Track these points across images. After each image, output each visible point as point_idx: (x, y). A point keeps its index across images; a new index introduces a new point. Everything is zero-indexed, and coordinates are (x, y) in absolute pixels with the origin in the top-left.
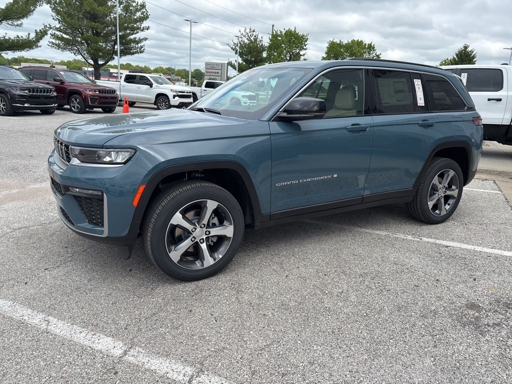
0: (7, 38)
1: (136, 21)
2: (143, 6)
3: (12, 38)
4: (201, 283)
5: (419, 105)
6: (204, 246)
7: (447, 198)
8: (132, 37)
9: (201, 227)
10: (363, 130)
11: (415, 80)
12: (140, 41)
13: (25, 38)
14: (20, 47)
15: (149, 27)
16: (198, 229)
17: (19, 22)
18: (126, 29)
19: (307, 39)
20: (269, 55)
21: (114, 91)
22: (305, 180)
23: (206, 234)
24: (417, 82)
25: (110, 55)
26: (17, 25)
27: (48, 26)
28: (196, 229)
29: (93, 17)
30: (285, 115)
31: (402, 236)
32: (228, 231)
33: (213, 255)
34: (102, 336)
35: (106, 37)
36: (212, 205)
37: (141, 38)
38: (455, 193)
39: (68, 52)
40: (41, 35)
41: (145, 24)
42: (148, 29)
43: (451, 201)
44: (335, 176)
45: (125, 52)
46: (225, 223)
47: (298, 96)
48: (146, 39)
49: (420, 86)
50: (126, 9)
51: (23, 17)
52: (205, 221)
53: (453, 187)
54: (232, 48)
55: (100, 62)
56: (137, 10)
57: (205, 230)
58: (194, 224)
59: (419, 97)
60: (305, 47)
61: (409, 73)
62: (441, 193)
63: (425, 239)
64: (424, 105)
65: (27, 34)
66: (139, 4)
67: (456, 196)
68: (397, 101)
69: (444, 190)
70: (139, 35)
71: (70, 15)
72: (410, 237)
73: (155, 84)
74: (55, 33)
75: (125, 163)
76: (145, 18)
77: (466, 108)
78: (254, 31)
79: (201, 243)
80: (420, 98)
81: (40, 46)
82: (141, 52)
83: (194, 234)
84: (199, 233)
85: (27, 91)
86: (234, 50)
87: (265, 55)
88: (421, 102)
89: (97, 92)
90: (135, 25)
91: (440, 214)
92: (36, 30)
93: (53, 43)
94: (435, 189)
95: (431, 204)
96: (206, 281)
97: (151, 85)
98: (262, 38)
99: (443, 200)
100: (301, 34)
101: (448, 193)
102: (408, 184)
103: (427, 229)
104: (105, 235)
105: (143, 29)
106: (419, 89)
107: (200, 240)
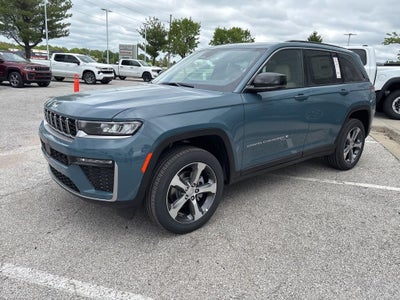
1: (61, 10)
5: (337, 77)
6: (194, 202)
7: (354, 149)
8: (57, 23)
9: (192, 186)
10: (306, 98)
12: (64, 26)
15: (71, 14)
16: (190, 188)
18: (52, 16)
19: (200, 26)
21: (48, 69)
23: (196, 192)
24: (335, 60)
25: (38, 38)
30: (252, 87)
31: (328, 181)
32: (212, 188)
33: (201, 209)
34: (131, 294)
35: (35, 23)
36: (201, 167)
37: (65, 23)
38: (360, 145)
41: (68, 12)
42: (71, 16)
43: (356, 152)
44: (287, 136)
45: (52, 35)
46: (210, 182)
47: (259, 73)
54: (140, 33)
55: (31, 44)
56: (61, 1)
57: (195, 188)
59: (337, 71)
60: (198, 33)
64: (341, 77)
68: (323, 75)
69: (353, 143)
73: (82, 63)
75: (132, 134)
76: (69, 7)
78: (157, 20)
80: (338, 73)
82: (66, 35)
83: (187, 193)
84: (191, 192)
87: (166, 38)
88: (339, 76)
90: (60, 13)
91: (350, 162)
94: (348, 143)
95: (345, 155)
97: (78, 63)
98: (164, 25)
100: (195, 22)
102: (332, 140)
103: (343, 174)
104: (114, 199)
105: (67, 16)
106: (337, 65)
107: (191, 198)
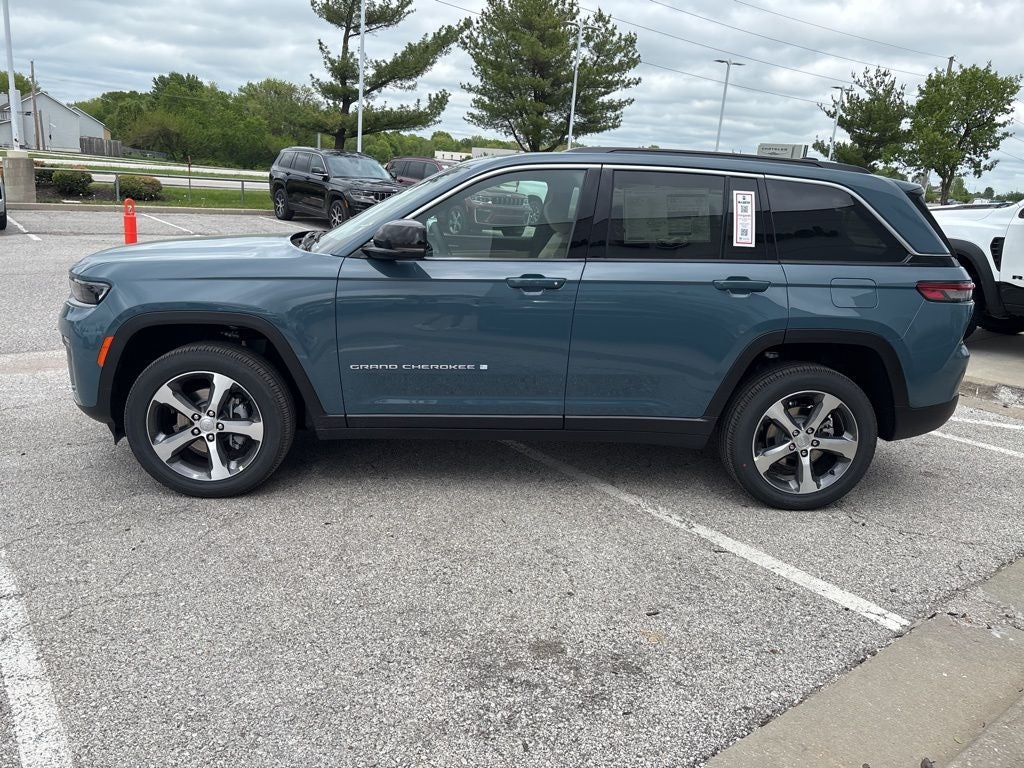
0: (387, 109)
1: (612, 70)
2: (631, 41)
3: (395, 109)
4: (205, 502)
5: (735, 244)
6: (213, 447)
8: (606, 99)
9: (208, 414)
10: (550, 286)
11: (735, 192)
12: (621, 105)
13: (412, 108)
14: (404, 123)
15: (640, 79)
16: (205, 418)
17: (411, 83)
18: (595, 84)
19: (1018, 88)
20: (916, 125)
22: (414, 367)
23: (217, 427)
24: (740, 198)
26: (409, 88)
27: (467, 87)
28: (200, 416)
29: (540, 67)
32: (253, 429)
33: (230, 465)
37: (623, 100)
38: (847, 449)
39: (493, 130)
40: (439, 103)
42: (637, 83)
43: (840, 470)
44: (484, 367)
48: (630, 101)
49: (749, 205)
50: (599, 49)
51: (418, 73)
52: (214, 406)
56: (619, 49)
57: (216, 421)
58: (198, 409)
59: (740, 227)
60: (1007, 107)
61: (724, 176)
62: (802, 442)
64: (753, 245)
65: (415, 101)
66: (623, 37)
67: (850, 454)
68: (670, 234)
69: (812, 437)
71: (497, 66)
72: (673, 519)
74: (480, 99)
75: (98, 304)
76: (633, 63)
77: (909, 258)
78: (885, 75)
79: (209, 441)
80: (745, 229)
81: (440, 122)
82: (615, 126)
83: (197, 425)
84: (206, 424)
85: (372, 197)
86: (832, 116)
88: (744, 239)
89: (490, 202)
90: (610, 78)
91: (798, 490)
92: (430, 95)
93: (473, 116)
98: (902, 88)
99: (807, 461)
100: (1002, 76)
101: (826, 445)
105: (629, 84)
106: (746, 211)
107: (208, 436)
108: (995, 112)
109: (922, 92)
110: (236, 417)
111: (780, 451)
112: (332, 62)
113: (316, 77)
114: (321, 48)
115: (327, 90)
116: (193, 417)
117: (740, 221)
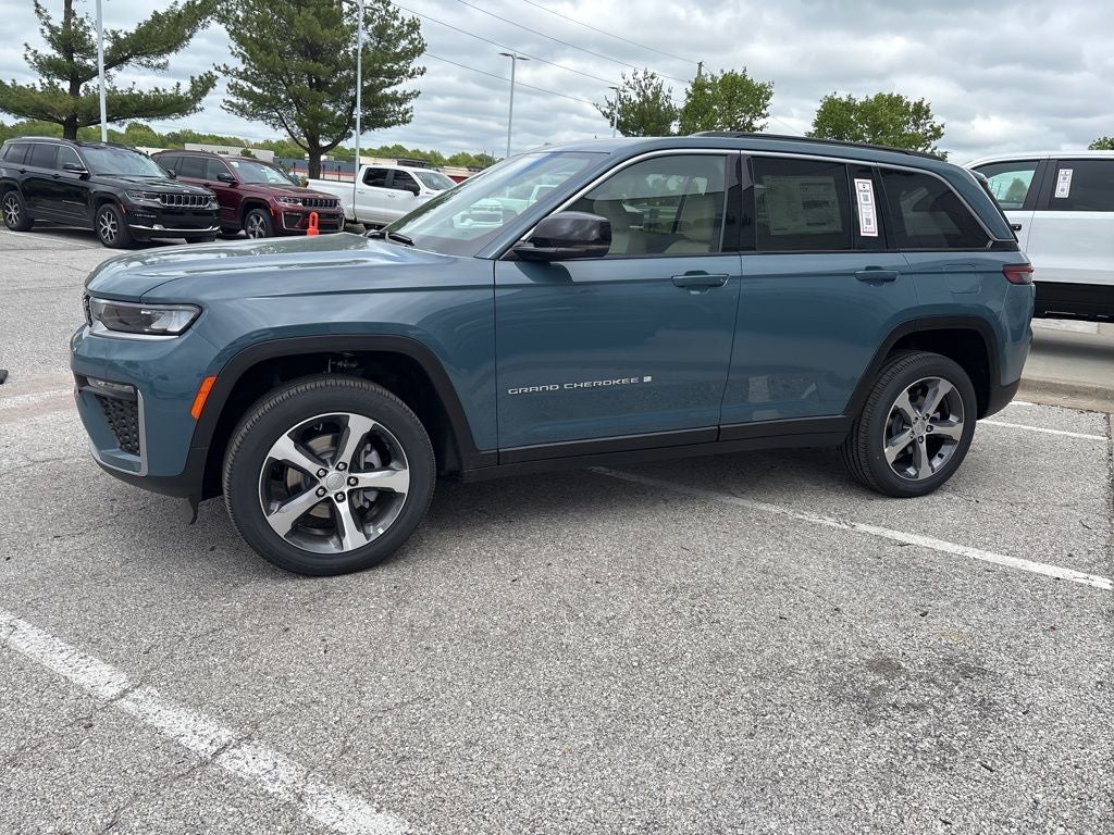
0: (135, 92)
1: (397, 58)
2: (414, 26)
3: (146, 92)
4: (336, 580)
5: (862, 234)
6: (343, 508)
7: (935, 443)
8: (388, 91)
9: (337, 468)
10: (715, 283)
11: (856, 180)
12: (406, 98)
13: (169, 92)
14: (160, 110)
15: (424, 68)
16: (332, 472)
17: (161, 61)
18: (377, 73)
19: (771, 94)
20: (684, 128)
21: (334, 202)
22: (576, 385)
23: (349, 483)
24: (861, 186)
25: (343, 128)
26: (158, 67)
27: (222, 68)
28: (326, 472)
29: (312, 50)
30: (530, 247)
31: (814, 518)
32: (398, 480)
33: (366, 528)
34: (96, 661)
35: (337, 93)
36: (359, 425)
37: (408, 92)
38: (955, 429)
39: (261, 122)
40: (204, 85)
41: (416, 63)
42: (422, 74)
43: (947, 451)
44: (648, 379)
45: (374, 121)
46: (394, 465)
47: (567, 209)
48: (416, 94)
49: (869, 194)
50: (380, 32)
51: (169, 50)
52: (347, 456)
53: (952, 418)
54: (604, 113)
55: (324, 143)
56: (402, 36)
57: (346, 474)
58: (324, 462)
59: (865, 217)
60: (763, 112)
61: (844, 164)
62: (920, 429)
63: (862, 527)
64: (876, 235)
65: (175, 85)
66: (406, 22)
67: (958, 437)
68: (808, 224)
69: (927, 423)
70: (405, 86)
71: (265, 47)
72: (830, 522)
73: (424, 189)
74: (237, 83)
75: (180, 333)
76: (418, 50)
77: (990, 243)
78: (652, 77)
79: (339, 501)
80: (868, 221)
81: (202, 109)
82: (405, 122)
83: (323, 482)
84: (334, 480)
85: (158, 200)
86: (608, 117)
87: (675, 127)
88: (869, 226)
89: (300, 204)
90: (396, 67)
91: (917, 476)
92: (192, 78)
93: (232, 104)
94: (901, 419)
95: (891, 453)
96: (347, 578)
97: (416, 191)
98: (670, 91)
99: (923, 446)
100: (757, 81)
101: (938, 430)
102: (832, 406)
103: (880, 506)
104: (144, 472)
105: (413, 73)
106: (867, 200)
107: (336, 495)
108: (754, 117)
109: (689, 96)
110: (370, 468)
111: (903, 440)
112: (53, 30)
113: (33, 48)
114: (37, 11)
115: (47, 67)
116: (318, 474)
117: (864, 210)
